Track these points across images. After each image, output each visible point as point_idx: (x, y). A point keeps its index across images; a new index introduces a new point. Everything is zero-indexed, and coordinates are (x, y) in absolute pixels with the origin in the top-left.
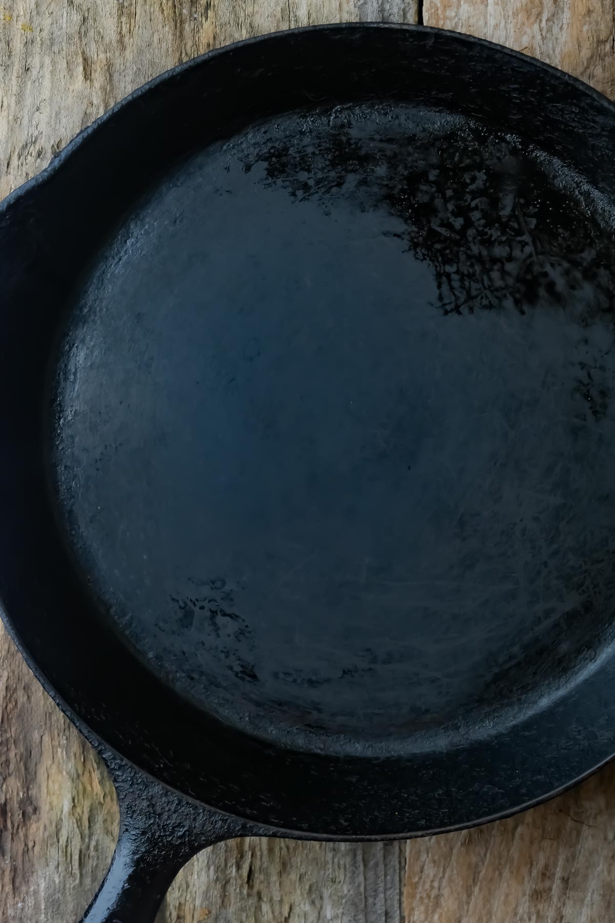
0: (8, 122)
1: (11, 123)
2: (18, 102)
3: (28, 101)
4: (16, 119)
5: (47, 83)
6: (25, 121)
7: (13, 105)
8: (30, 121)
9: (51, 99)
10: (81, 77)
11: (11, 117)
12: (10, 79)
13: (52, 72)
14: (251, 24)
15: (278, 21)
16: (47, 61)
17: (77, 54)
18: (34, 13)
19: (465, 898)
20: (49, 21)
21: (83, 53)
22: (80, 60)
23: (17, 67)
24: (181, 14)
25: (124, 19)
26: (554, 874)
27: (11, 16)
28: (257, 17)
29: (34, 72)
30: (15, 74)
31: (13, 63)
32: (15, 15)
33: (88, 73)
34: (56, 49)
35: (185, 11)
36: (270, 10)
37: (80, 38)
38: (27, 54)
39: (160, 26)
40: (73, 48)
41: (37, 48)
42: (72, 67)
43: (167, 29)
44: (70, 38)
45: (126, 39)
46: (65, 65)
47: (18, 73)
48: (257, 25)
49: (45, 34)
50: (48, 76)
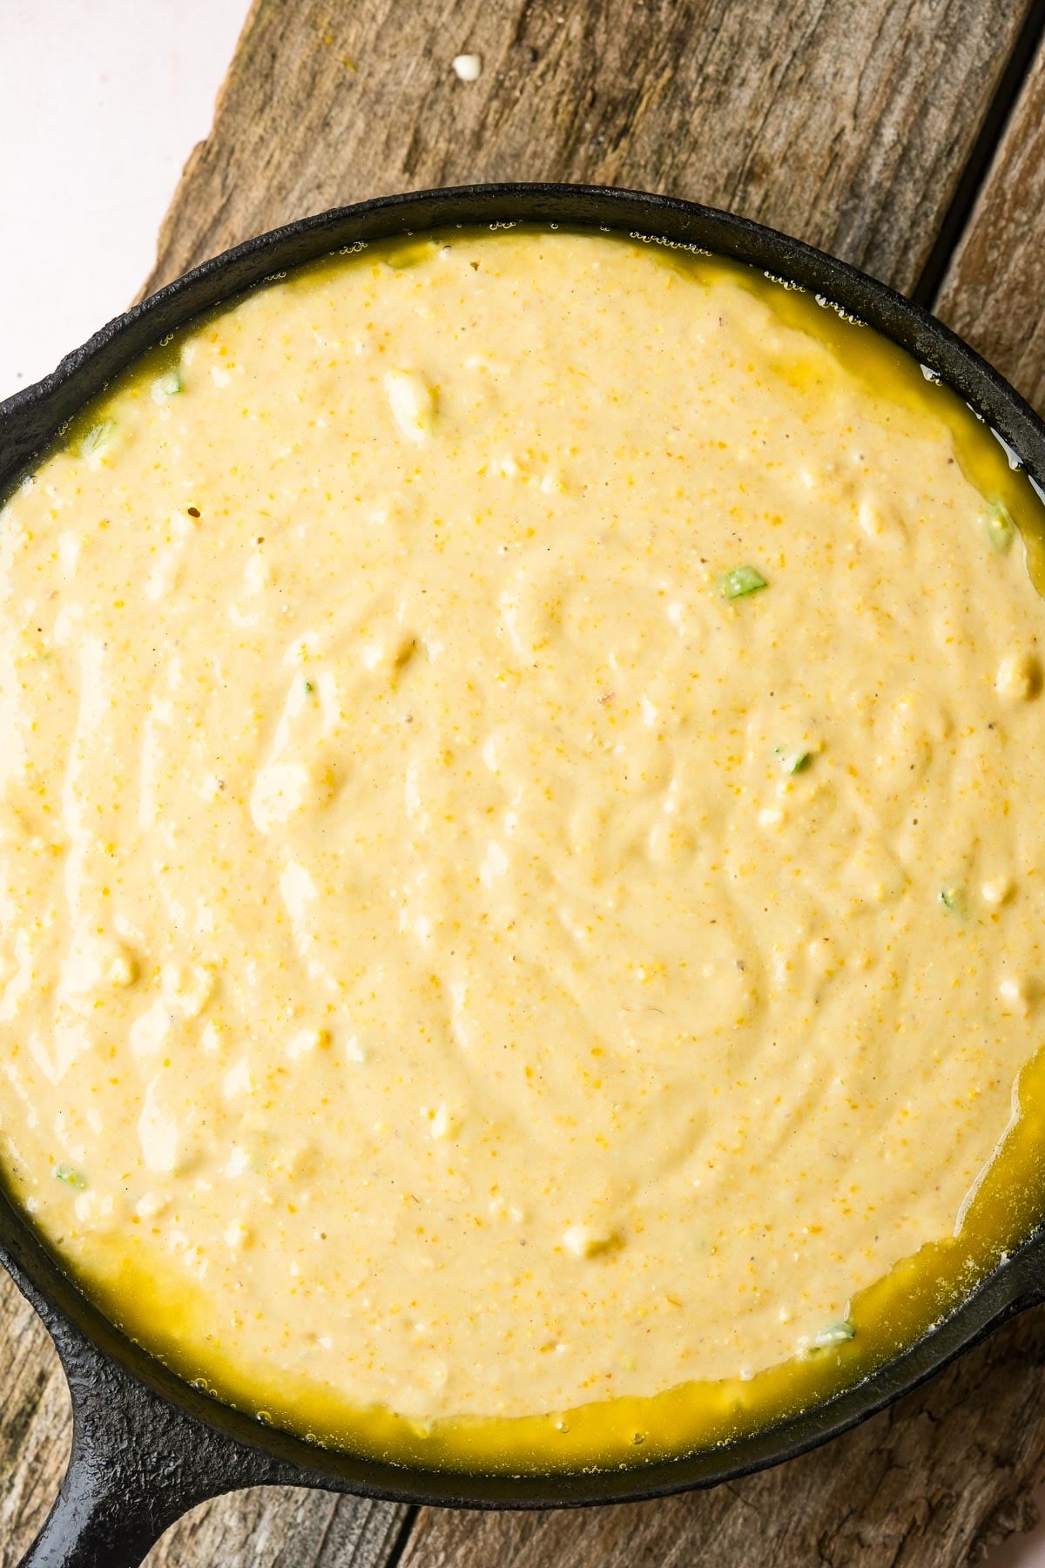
0: (268, 189)
1: (272, 191)
2: (294, 165)
3: (311, 170)
4: (281, 188)
5: (347, 153)
6: (293, 198)
7: (286, 166)
8: (301, 198)
9: (343, 178)
10: (399, 164)
11: (275, 182)
12: (296, 129)
13: (362, 142)
14: (675, 179)
15: (717, 190)
16: (360, 125)
17: (407, 129)
18: (369, 48)
19: (516, 1538)
20: (387, 66)
21: (417, 131)
22: (408, 139)
23: (312, 115)
24: (581, 128)
25: (495, 104)
26: (664, 1555)
27: (335, 38)
28: (689, 171)
29: (337, 130)
30: (306, 123)
31: (309, 108)
32: (340, 41)
33: (413, 162)
34: (380, 110)
35: (588, 127)
36: (712, 169)
37: (421, 108)
38: (337, 101)
39: (543, 135)
40: (405, 118)
41: (354, 97)
42: (393, 144)
43: (552, 141)
44: (407, 100)
45: (488, 134)
46: (383, 137)
47: (311, 123)
48: (683, 184)
49: (373, 83)
50: (352, 143)
